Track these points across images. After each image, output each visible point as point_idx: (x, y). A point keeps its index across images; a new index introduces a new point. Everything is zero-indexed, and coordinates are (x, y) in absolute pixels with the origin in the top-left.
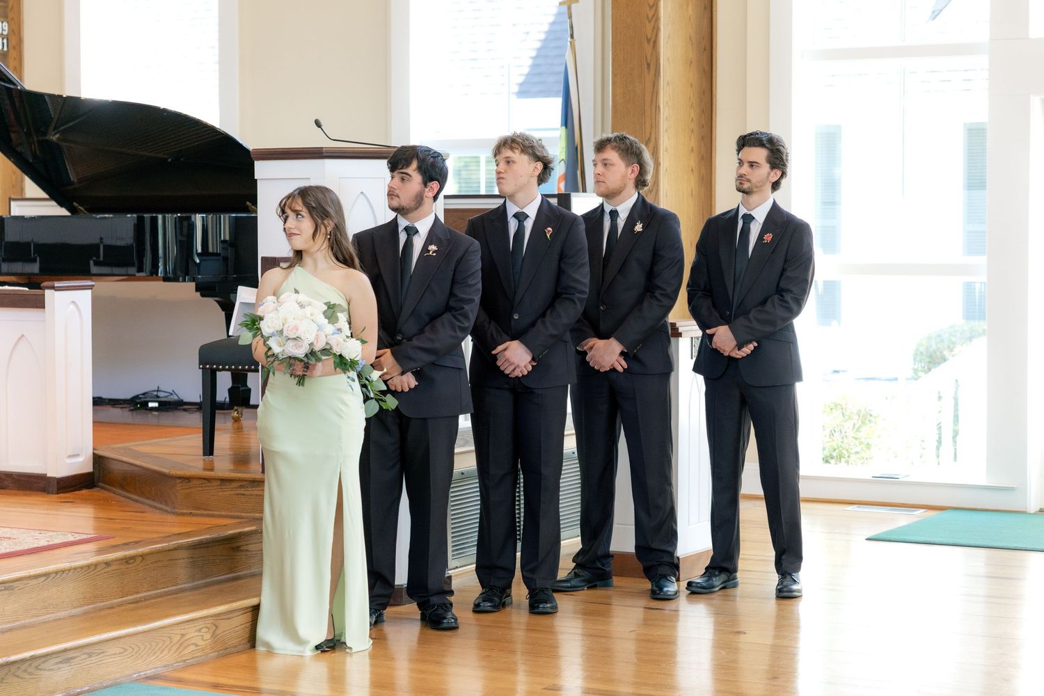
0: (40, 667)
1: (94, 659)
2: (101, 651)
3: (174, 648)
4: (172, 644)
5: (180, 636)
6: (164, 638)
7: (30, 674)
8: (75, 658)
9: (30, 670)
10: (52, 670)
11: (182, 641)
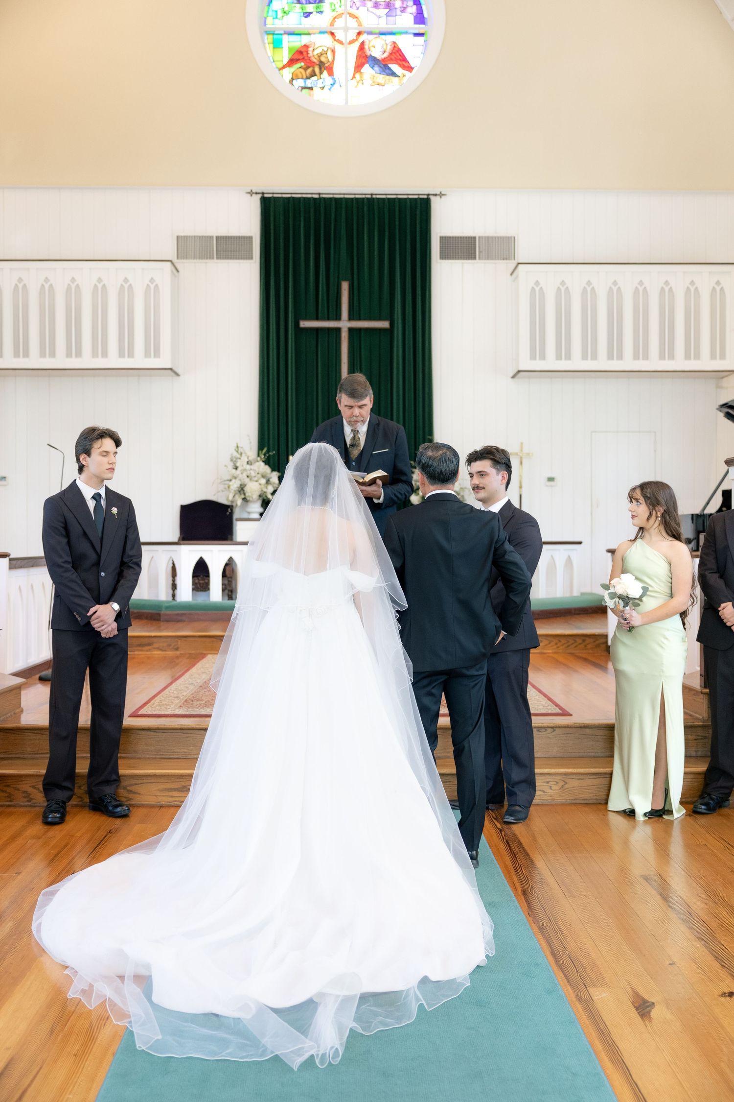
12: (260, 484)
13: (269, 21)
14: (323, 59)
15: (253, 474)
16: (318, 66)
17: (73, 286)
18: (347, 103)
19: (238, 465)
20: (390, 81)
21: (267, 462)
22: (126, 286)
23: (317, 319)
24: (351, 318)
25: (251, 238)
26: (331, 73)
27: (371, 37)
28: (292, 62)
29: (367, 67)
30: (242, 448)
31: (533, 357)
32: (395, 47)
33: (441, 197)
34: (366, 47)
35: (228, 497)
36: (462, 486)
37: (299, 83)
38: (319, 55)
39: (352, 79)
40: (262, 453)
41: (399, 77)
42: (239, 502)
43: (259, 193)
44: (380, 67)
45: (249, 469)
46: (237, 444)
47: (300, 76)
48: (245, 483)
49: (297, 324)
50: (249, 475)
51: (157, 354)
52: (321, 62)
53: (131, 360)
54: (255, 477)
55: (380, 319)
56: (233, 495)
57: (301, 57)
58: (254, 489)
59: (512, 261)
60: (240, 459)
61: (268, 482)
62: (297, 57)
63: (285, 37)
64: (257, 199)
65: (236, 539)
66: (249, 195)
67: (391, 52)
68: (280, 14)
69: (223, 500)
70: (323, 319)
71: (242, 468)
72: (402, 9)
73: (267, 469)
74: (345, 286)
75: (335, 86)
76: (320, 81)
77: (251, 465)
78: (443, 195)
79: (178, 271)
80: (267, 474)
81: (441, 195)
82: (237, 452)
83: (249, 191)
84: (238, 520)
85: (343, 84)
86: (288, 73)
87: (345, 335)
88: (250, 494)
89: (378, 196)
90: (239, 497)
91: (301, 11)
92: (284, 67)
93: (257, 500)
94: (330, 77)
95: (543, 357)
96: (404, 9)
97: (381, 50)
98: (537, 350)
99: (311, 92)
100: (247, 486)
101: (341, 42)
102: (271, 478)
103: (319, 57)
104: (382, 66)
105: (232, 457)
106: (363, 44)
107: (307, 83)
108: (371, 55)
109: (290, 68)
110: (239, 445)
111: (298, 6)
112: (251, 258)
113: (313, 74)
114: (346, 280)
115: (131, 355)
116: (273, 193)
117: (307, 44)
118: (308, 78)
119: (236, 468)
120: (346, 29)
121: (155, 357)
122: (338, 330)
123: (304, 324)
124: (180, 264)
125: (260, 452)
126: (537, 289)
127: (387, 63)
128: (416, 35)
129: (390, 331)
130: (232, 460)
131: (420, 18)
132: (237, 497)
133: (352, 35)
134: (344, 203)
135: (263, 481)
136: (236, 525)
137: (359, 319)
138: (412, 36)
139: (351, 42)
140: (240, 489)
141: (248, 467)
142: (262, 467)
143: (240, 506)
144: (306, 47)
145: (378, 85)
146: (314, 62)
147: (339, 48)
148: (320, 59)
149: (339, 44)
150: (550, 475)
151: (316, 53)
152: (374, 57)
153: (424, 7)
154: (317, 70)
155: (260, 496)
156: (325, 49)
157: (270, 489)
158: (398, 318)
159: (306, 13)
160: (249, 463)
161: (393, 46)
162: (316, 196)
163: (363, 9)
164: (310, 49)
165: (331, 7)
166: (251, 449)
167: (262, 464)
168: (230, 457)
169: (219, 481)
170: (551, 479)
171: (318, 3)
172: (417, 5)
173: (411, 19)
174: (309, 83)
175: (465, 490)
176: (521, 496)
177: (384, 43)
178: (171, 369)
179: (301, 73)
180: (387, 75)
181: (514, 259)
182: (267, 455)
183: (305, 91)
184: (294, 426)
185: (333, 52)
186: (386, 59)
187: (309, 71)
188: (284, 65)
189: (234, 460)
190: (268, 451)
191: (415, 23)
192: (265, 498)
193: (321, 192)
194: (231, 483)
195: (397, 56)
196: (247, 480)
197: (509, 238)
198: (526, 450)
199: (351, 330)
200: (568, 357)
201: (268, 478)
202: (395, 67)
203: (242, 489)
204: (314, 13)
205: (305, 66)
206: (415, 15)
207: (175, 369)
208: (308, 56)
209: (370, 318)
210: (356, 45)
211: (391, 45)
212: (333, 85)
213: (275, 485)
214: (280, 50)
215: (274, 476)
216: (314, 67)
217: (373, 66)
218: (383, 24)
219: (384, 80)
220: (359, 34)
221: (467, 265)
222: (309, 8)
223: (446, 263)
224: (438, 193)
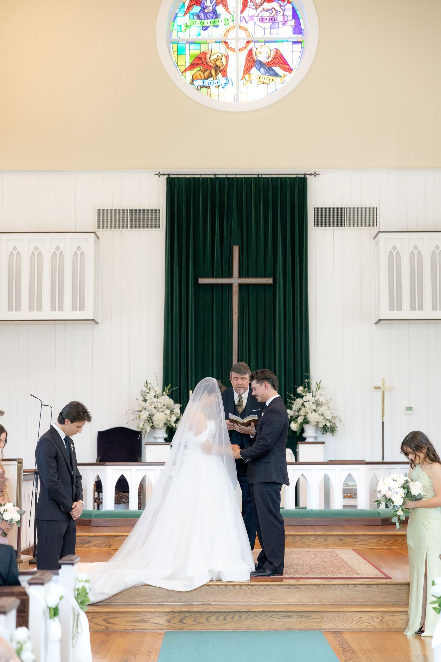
0: (272, 616)
1: (304, 618)
2: (307, 616)
3: (354, 623)
4: (353, 620)
5: (358, 618)
6: (348, 617)
7: (267, 618)
8: (293, 616)
9: (266, 616)
10: (280, 619)
11: (359, 620)
12: (165, 414)
13: (174, 33)
14: (218, 63)
15: (159, 405)
16: (214, 69)
17: (15, 253)
18: (237, 100)
19: (147, 398)
20: (274, 80)
21: (171, 396)
22: (58, 253)
23: (213, 277)
24: (240, 276)
25: (159, 210)
26: (225, 75)
27: (257, 45)
28: (192, 66)
29: (254, 71)
30: (150, 383)
31: (391, 308)
32: (277, 53)
33: (315, 176)
34: (254, 53)
35: (139, 425)
36: (334, 415)
37: (199, 83)
38: (215, 60)
39: (242, 79)
40: (167, 388)
41: (281, 77)
42: (148, 429)
43: (165, 175)
44: (265, 69)
45: (157, 401)
46: (146, 381)
47: (200, 77)
48: (153, 414)
49: (196, 281)
50: (156, 407)
51: (82, 308)
52: (217, 66)
53: (60, 312)
54: (161, 408)
55: (265, 276)
56: (143, 423)
57: (201, 62)
58: (160, 418)
59: (376, 227)
60: (149, 393)
61: (172, 412)
62: (197, 62)
63: (187, 45)
64: (163, 180)
65: (145, 460)
66: (158, 176)
67: (274, 57)
68: (183, 28)
69: (134, 427)
70: (218, 277)
71: (151, 401)
72: (283, 22)
73: (171, 402)
74: (236, 249)
75: (228, 85)
76: (216, 81)
77: (158, 398)
78: (317, 174)
79: (98, 238)
80: (171, 405)
81: (315, 174)
82: (147, 387)
83: (158, 173)
84: (147, 444)
85: (235, 82)
86: (189, 75)
87: (235, 290)
88: (157, 423)
89: (263, 176)
90: (149, 425)
91: (200, 25)
92: (186, 70)
93: (163, 427)
94: (224, 78)
95: (400, 308)
96: (285, 23)
97: (266, 55)
98: (395, 303)
99: (209, 90)
100: (155, 415)
101: (233, 50)
102: (174, 409)
103: (215, 62)
104: (267, 68)
105: (143, 392)
106: (251, 51)
107: (205, 83)
108: (258, 60)
109: (191, 71)
110: (148, 382)
111: (200, 21)
112: (158, 227)
113: (210, 76)
114: (237, 244)
115: (61, 309)
116: (177, 175)
117: (206, 52)
118: (207, 79)
119: (145, 401)
120: (237, 39)
121: (80, 310)
122: (230, 286)
123: (202, 281)
124: (100, 232)
125: (166, 387)
126: (394, 253)
127: (271, 66)
128: (294, 43)
129: (273, 286)
130: (142, 394)
131: (298, 30)
132: (146, 424)
133: (242, 44)
134: (235, 183)
135: (168, 412)
136: (145, 448)
137: (248, 276)
138: (291, 43)
139: (241, 50)
140: (150, 418)
141: (155, 400)
142: (167, 400)
143: (147, 433)
144: (205, 53)
145: (264, 83)
146: (211, 66)
147: (231, 56)
148: (216, 64)
149: (231, 51)
150: (408, 406)
151: (212, 59)
152: (260, 61)
153: (301, 20)
154: (213, 72)
155: (165, 424)
156: (220, 55)
157: (174, 418)
158: (279, 275)
159: (204, 27)
160: (157, 397)
161: (276, 52)
162: (213, 176)
163: (251, 23)
164: (208, 56)
165: (225, 21)
166: (157, 384)
167: (168, 397)
168: (140, 391)
169: (131, 412)
170: (410, 409)
171: (215, 18)
172: (295, 19)
173: (291, 30)
174: (206, 82)
175: (336, 418)
176: (383, 423)
177: (268, 50)
178: (93, 320)
179: (200, 74)
180: (271, 76)
181: (376, 226)
182: (172, 390)
183: (204, 90)
184: (193, 364)
185: (227, 57)
186: (270, 63)
187: (207, 73)
188: (186, 69)
189: (144, 393)
190: (172, 387)
191: (294, 33)
192: (169, 426)
193: (216, 173)
194: (141, 414)
195: (280, 60)
196: (155, 410)
197: (372, 208)
198: (387, 384)
199: (240, 286)
200: (421, 308)
201: (172, 409)
202: (277, 69)
203: (150, 419)
204: (211, 27)
205: (203, 69)
206: (294, 27)
207: (96, 320)
208: (206, 62)
209: (257, 276)
210: (246, 52)
211: (274, 52)
212: (226, 83)
213: (177, 415)
214: (184, 56)
215: (177, 408)
216: (211, 71)
217: (260, 69)
218: (268, 36)
219: (268, 79)
220: (248, 42)
221: (338, 231)
222: (207, 23)
223: (320, 230)
224: (313, 173)
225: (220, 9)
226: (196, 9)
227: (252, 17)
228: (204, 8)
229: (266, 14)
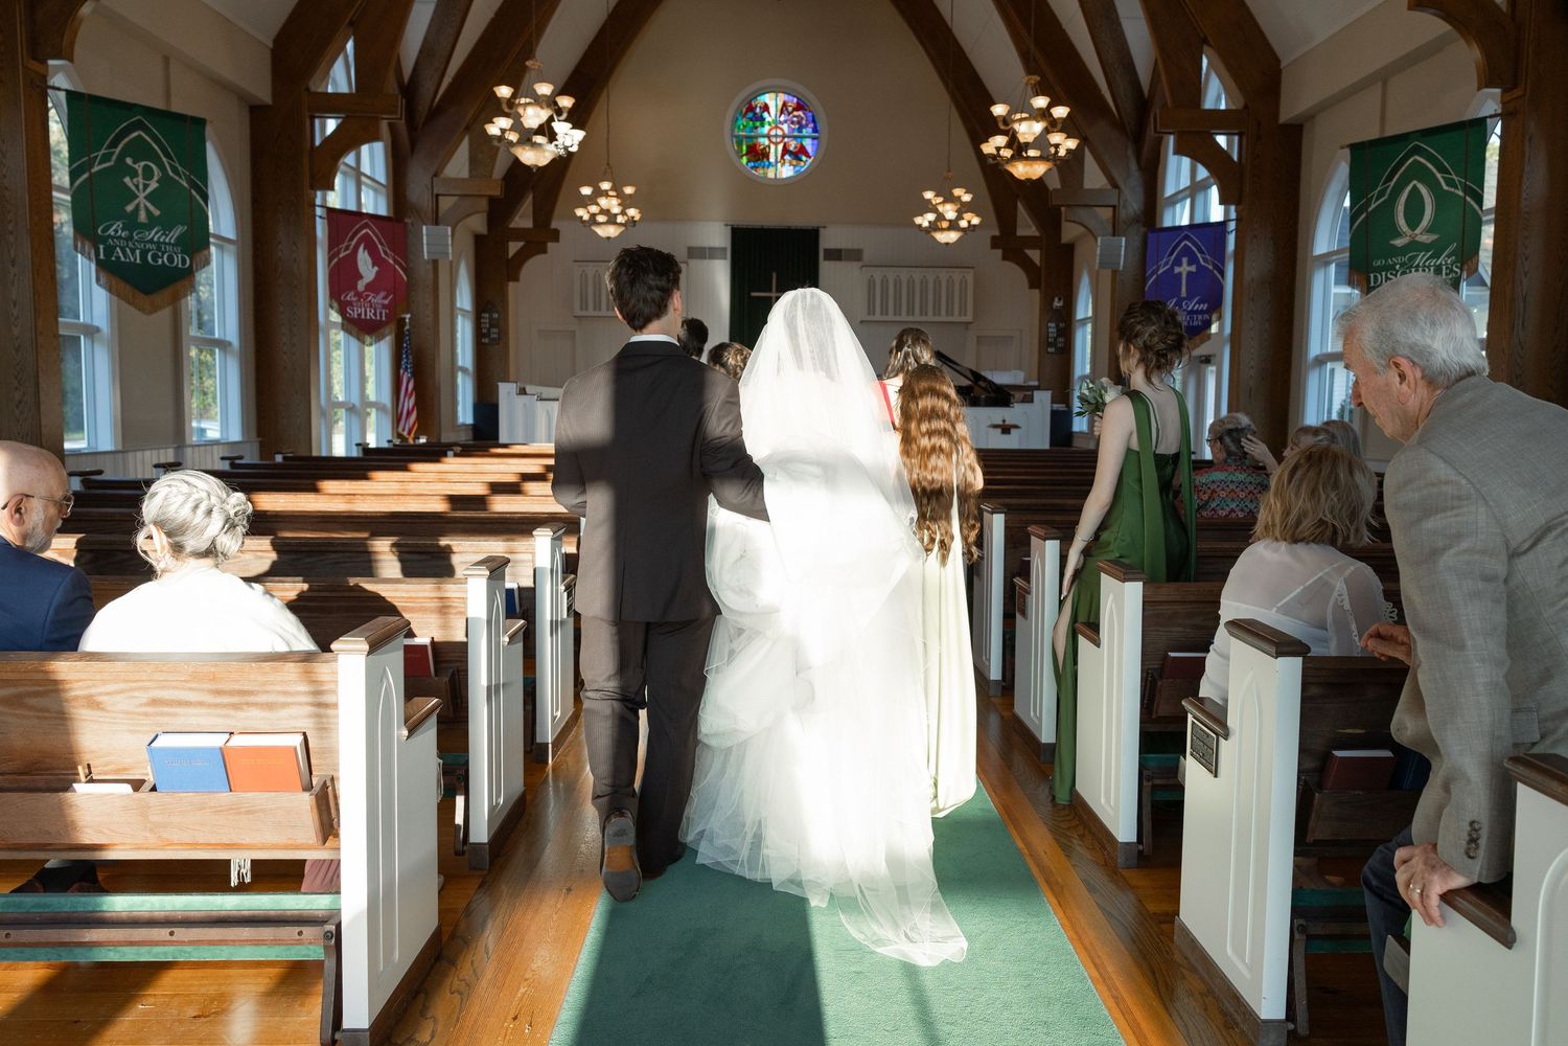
13: (736, 130)
14: (764, 151)
16: (761, 155)
18: (776, 177)
20: (800, 163)
23: (760, 291)
26: (768, 159)
27: (790, 140)
28: (748, 153)
31: (868, 314)
32: (801, 145)
34: (787, 145)
37: (751, 164)
38: (762, 149)
39: (779, 162)
41: (804, 161)
43: (730, 225)
44: (794, 156)
47: (753, 161)
49: (749, 294)
57: (753, 151)
63: (744, 139)
64: (729, 228)
66: (725, 227)
67: (799, 148)
68: (742, 128)
70: (763, 292)
74: (774, 275)
76: (762, 164)
81: (825, 227)
83: (726, 224)
86: (746, 160)
89: (792, 228)
91: (753, 126)
94: (768, 162)
95: (873, 314)
96: (807, 126)
97: (795, 147)
98: (871, 310)
99: (758, 168)
101: (774, 143)
106: (785, 143)
108: (789, 150)
109: (747, 157)
111: (752, 123)
112: (725, 258)
113: (759, 160)
114: (774, 272)
116: (738, 225)
120: (776, 136)
122: (770, 298)
123: (753, 294)
126: (871, 279)
127: (798, 154)
128: (813, 138)
131: (815, 130)
133: (779, 139)
134: (774, 231)
138: (811, 139)
139: (778, 143)
144: (756, 145)
145: (792, 165)
146: (759, 153)
147: (773, 147)
148: (762, 152)
149: (772, 144)
152: (791, 151)
154: (761, 157)
156: (765, 146)
159: (756, 127)
162: (760, 227)
163: (786, 124)
164: (758, 147)
165: (769, 123)
171: (762, 121)
172: (814, 122)
173: (810, 130)
174: (756, 164)
177: (796, 143)
180: (797, 160)
181: (862, 261)
183: (755, 168)
185: (770, 148)
186: (797, 152)
193: (762, 225)
195: (802, 150)
197: (860, 249)
200: (886, 314)
202: (802, 156)
204: (760, 127)
205: (755, 155)
206: (813, 127)
208: (756, 151)
211: (799, 144)
212: (769, 165)
214: (743, 146)
216: (759, 156)
217: (790, 156)
218: (796, 134)
219: (796, 163)
220: (783, 138)
221: (838, 263)
222: (758, 124)
223: (827, 263)
224: (822, 225)
225: (765, 115)
226: (750, 115)
227: (786, 121)
228: (756, 114)
229: (795, 119)
